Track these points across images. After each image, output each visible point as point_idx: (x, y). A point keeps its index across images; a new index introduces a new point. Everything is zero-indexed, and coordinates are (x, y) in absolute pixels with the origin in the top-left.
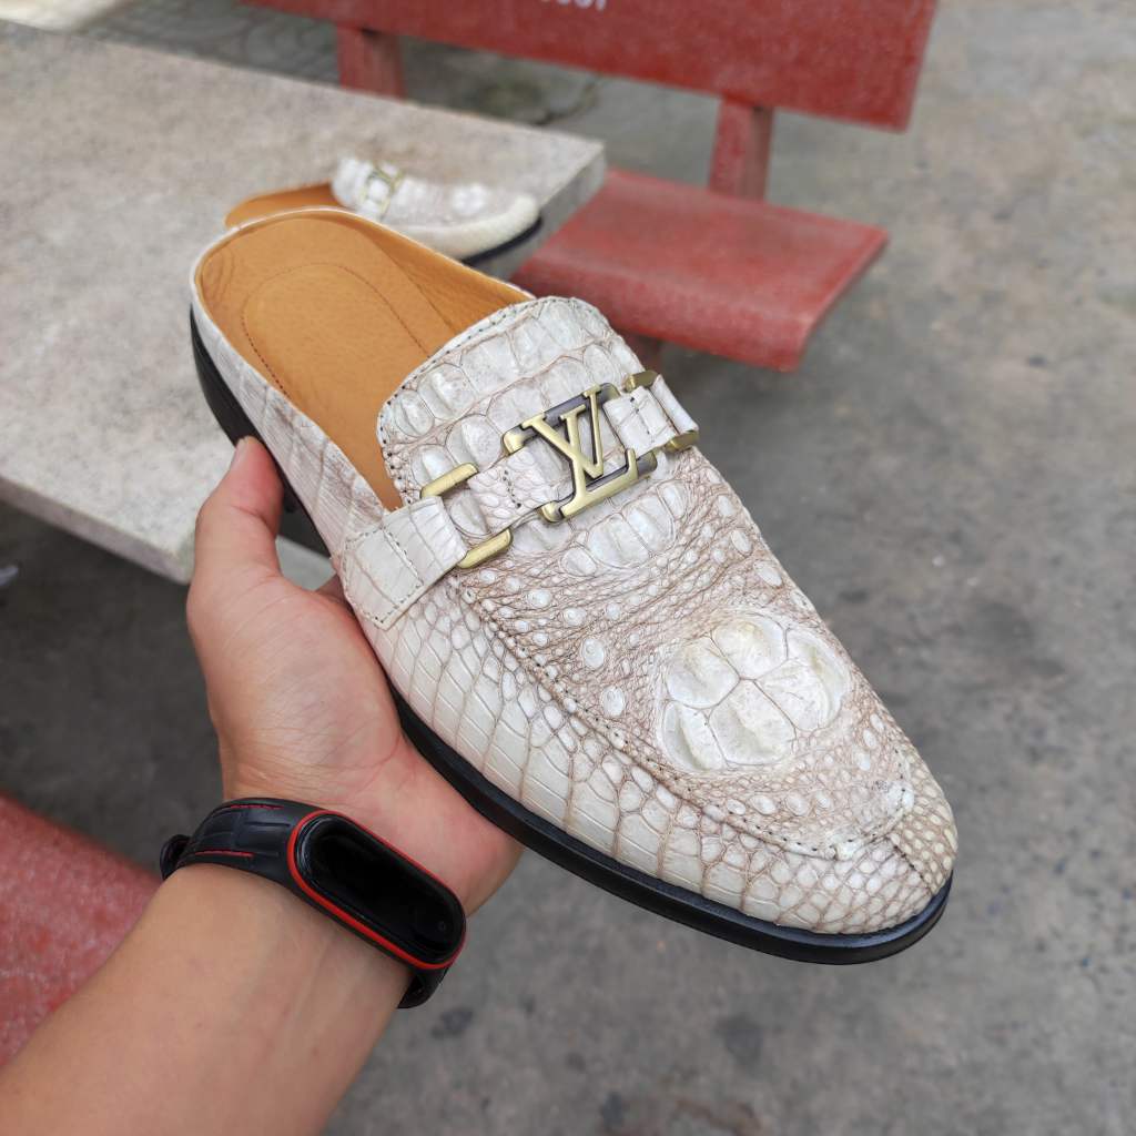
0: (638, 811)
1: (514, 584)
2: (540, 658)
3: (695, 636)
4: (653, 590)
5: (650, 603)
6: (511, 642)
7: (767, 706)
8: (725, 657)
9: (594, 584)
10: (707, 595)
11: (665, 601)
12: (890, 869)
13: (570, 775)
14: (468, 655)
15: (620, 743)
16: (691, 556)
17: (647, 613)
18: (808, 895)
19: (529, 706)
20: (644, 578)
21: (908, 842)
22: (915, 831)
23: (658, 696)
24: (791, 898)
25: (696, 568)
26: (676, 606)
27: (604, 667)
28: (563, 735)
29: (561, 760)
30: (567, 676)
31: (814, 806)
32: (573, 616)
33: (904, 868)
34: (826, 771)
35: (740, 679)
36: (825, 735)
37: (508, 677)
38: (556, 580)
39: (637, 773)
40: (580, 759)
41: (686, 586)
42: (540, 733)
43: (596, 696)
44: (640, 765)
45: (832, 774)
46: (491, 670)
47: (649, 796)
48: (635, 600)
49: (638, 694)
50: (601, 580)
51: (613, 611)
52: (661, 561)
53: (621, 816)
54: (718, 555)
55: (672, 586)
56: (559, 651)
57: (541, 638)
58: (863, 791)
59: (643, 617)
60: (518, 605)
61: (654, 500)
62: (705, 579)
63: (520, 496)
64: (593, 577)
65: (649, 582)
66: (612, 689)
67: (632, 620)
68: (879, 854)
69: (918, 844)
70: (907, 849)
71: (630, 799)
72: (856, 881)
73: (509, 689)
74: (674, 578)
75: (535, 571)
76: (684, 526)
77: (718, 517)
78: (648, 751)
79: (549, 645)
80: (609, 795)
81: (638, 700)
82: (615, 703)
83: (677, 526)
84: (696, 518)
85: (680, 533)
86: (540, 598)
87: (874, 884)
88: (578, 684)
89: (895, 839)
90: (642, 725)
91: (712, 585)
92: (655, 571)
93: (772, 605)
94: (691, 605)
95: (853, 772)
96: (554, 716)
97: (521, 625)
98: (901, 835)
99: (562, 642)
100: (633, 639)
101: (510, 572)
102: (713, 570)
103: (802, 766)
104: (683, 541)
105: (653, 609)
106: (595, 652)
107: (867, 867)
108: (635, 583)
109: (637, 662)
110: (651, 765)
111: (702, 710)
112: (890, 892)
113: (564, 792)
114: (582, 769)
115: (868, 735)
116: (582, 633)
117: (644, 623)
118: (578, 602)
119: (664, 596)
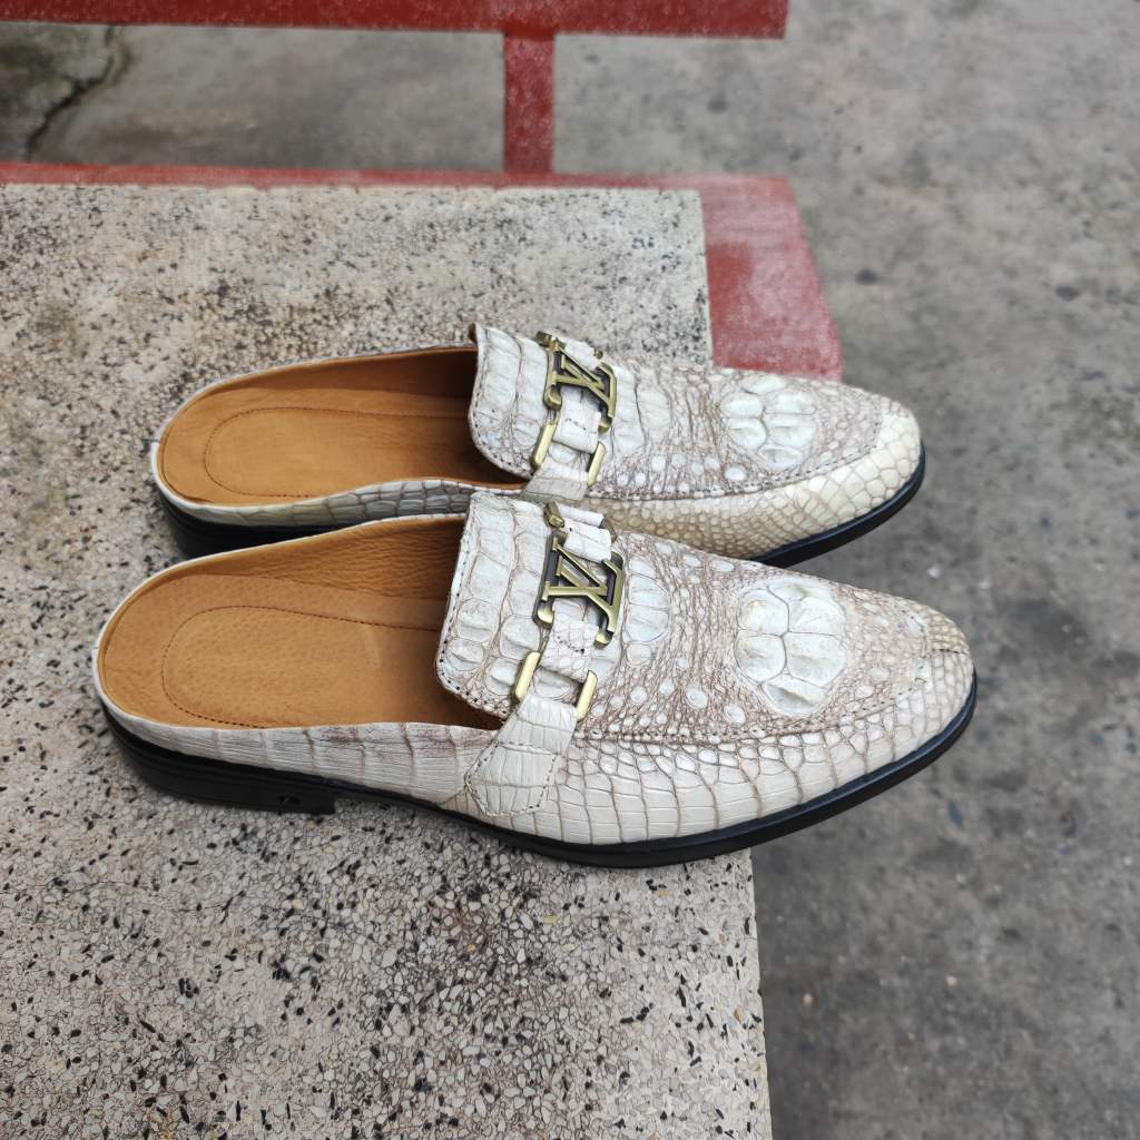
0: (803, 761)
1: (617, 701)
2: (671, 730)
3: (735, 636)
5: (695, 640)
6: (646, 738)
7: (809, 638)
8: (760, 632)
9: (658, 658)
10: (714, 606)
11: (701, 632)
13: (747, 780)
14: (623, 770)
15: (761, 734)
16: (685, 593)
17: (700, 647)
18: (926, 717)
19: (686, 764)
20: (678, 629)
21: (942, 642)
22: (938, 633)
24: (919, 727)
25: (694, 598)
26: (709, 628)
27: (710, 701)
28: (723, 761)
29: (736, 776)
30: (695, 725)
32: (667, 688)
34: (873, 644)
36: (851, 625)
37: (659, 760)
38: (636, 676)
39: (785, 741)
40: (746, 765)
41: (701, 612)
42: (708, 774)
43: (722, 721)
44: (784, 735)
45: (877, 642)
46: (646, 765)
47: (802, 747)
49: (742, 697)
50: (659, 651)
51: (684, 664)
52: (676, 611)
53: (795, 774)
54: (695, 581)
55: (694, 618)
56: (678, 716)
57: (661, 719)
59: (700, 652)
60: (631, 711)
61: (635, 579)
62: (704, 599)
63: (579, 645)
64: (653, 655)
65: (682, 628)
66: (727, 709)
67: (697, 658)
69: (947, 638)
71: (793, 758)
72: (941, 686)
73: (667, 767)
75: (620, 683)
76: (663, 579)
77: (669, 558)
79: (669, 718)
80: (780, 768)
82: (736, 714)
83: (659, 582)
84: (662, 569)
86: (639, 695)
87: (950, 679)
88: (707, 725)
89: (937, 646)
90: (762, 713)
92: (679, 620)
93: (745, 582)
94: (714, 621)
96: (707, 756)
97: (644, 722)
98: (937, 641)
99: (674, 708)
101: (608, 697)
102: (701, 590)
105: (700, 643)
106: (698, 698)
107: (939, 674)
109: (723, 681)
110: (790, 729)
111: (781, 673)
113: (750, 793)
114: (751, 769)
115: (866, 606)
116: (679, 693)
117: (704, 654)
118: (660, 677)
119: (697, 630)
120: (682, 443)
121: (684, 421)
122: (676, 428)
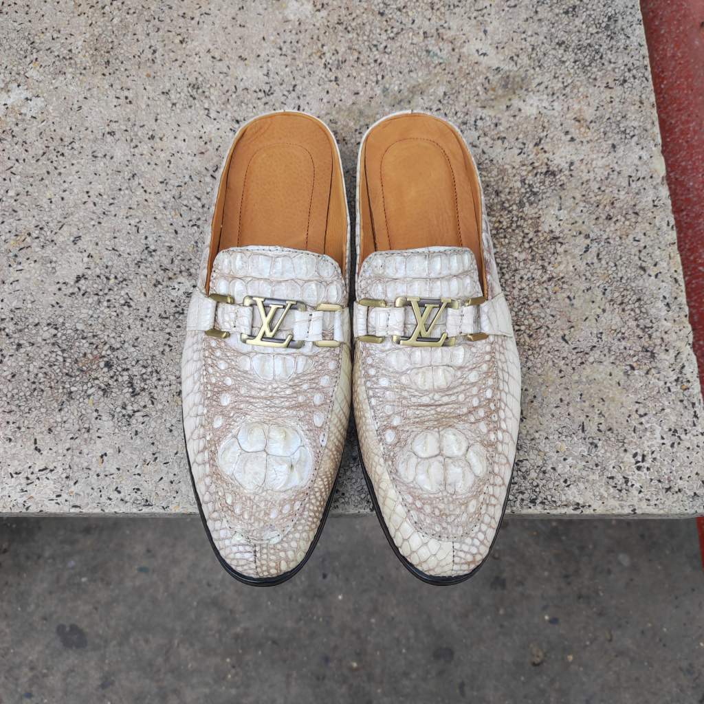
0: (199, 465)
1: (219, 353)
2: (208, 386)
3: (264, 422)
4: (263, 394)
5: (259, 398)
7: (263, 467)
8: (268, 438)
9: (245, 375)
10: (283, 410)
11: (264, 401)
12: (247, 556)
13: (192, 434)
14: (194, 365)
15: (208, 438)
16: (289, 391)
18: (219, 539)
19: (197, 400)
20: (264, 387)
21: (261, 553)
22: (268, 552)
23: (234, 431)
24: (215, 536)
25: (287, 397)
26: (268, 406)
27: (226, 407)
30: (212, 400)
31: (242, 514)
32: (229, 382)
33: (252, 559)
34: (258, 506)
35: (265, 450)
36: (271, 494)
37: (198, 383)
39: (207, 452)
40: (197, 432)
41: (277, 402)
42: (194, 412)
43: (214, 415)
45: (259, 509)
46: (196, 376)
48: (253, 393)
49: (228, 426)
51: (243, 391)
52: (275, 385)
54: (301, 399)
55: (272, 397)
56: (216, 390)
57: (214, 380)
58: (262, 524)
59: (252, 400)
60: (214, 362)
61: (293, 360)
62: (287, 404)
63: (237, 324)
64: (246, 372)
65: (265, 390)
66: (221, 417)
67: (248, 399)
68: (248, 548)
69: (265, 556)
70: (258, 555)
71: (200, 458)
72: (235, 549)
73: (197, 387)
74: (275, 395)
75: (229, 354)
76: (297, 378)
77: (317, 384)
79: (215, 384)
80: (196, 451)
81: (226, 429)
82: (218, 422)
83: (294, 376)
84: (306, 378)
85: (294, 379)
86: (223, 366)
87: (238, 556)
88: (213, 406)
89: (258, 548)
90: (219, 438)
91: (288, 408)
92: (270, 387)
93: (307, 433)
94: (273, 410)
95: (267, 514)
97: (211, 370)
98: (262, 549)
99: (220, 387)
100: (242, 406)
101: (220, 348)
102: (294, 402)
103: (252, 498)
104: (291, 383)
105: (258, 400)
106: (226, 400)
107: (241, 548)
108: (259, 386)
109: (237, 415)
110: (210, 454)
111: (242, 449)
112: (242, 563)
115: (288, 507)
116: (227, 389)
117: (251, 403)
118: (234, 377)
119: (266, 398)
120: (405, 398)
121: (426, 400)
122: (417, 393)
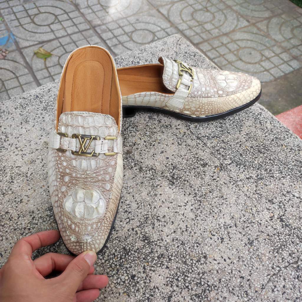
1: (63, 158)
6: (57, 167)
9: (74, 168)
10: (92, 183)
12: (77, 247)
15: (59, 196)
17: (79, 179)
22: (87, 245)
27: (66, 182)
28: (55, 187)
29: (53, 190)
30: (61, 179)
31: (75, 229)
32: (68, 171)
35: (84, 201)
36: (88, 220)
38: (69, 163)
42: (53, 184)
43: (62, 186)
44: (59, 201)
46: (53, 169)
47: (58, 207)
48: (79, 176)
50: (76, 168)
55: (87, 178)
58: (84, 233)
60: (61, 162)
61: (95, 161)
65: (83, 174)
66: (65, 187)
68: (78, 244)
70: (82, 247)
71: (56, 205)
74: (88, 177)
75: (67, 159)
76: (98, 169)
77: (106, 171)
78: (62, 200)
79: (61, 172)
81: (67, 192)
82: (63, 189)
84: (101, 169)
85: (96, 170)
88: (61, 182)
89: (82, 244)
90: (64, 196)
91: (94, 182)
95: (85, 229)
98: (84, 244)
99: (64, 173)
105: (81, 179)
106: (67, 179)
107: (75, 244)
108: (81, 173)
110: (60, 203)
111: (74, 201)
115: (95, 225)
116: (67, 174)
118: (70, 169)
119: (84, 178)
